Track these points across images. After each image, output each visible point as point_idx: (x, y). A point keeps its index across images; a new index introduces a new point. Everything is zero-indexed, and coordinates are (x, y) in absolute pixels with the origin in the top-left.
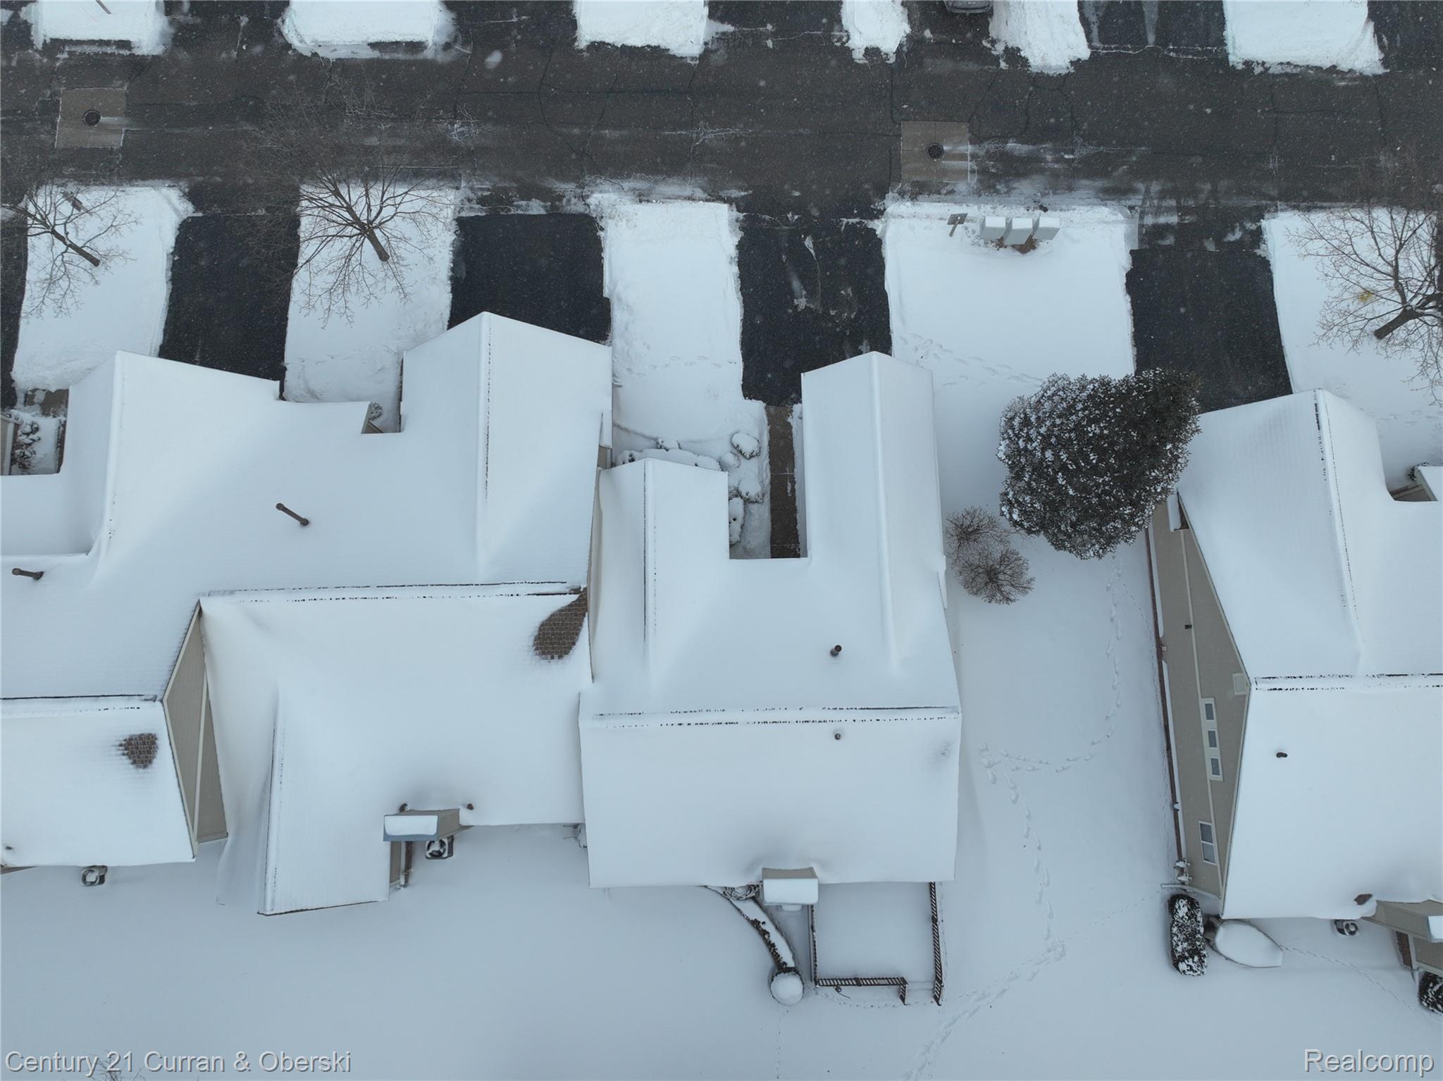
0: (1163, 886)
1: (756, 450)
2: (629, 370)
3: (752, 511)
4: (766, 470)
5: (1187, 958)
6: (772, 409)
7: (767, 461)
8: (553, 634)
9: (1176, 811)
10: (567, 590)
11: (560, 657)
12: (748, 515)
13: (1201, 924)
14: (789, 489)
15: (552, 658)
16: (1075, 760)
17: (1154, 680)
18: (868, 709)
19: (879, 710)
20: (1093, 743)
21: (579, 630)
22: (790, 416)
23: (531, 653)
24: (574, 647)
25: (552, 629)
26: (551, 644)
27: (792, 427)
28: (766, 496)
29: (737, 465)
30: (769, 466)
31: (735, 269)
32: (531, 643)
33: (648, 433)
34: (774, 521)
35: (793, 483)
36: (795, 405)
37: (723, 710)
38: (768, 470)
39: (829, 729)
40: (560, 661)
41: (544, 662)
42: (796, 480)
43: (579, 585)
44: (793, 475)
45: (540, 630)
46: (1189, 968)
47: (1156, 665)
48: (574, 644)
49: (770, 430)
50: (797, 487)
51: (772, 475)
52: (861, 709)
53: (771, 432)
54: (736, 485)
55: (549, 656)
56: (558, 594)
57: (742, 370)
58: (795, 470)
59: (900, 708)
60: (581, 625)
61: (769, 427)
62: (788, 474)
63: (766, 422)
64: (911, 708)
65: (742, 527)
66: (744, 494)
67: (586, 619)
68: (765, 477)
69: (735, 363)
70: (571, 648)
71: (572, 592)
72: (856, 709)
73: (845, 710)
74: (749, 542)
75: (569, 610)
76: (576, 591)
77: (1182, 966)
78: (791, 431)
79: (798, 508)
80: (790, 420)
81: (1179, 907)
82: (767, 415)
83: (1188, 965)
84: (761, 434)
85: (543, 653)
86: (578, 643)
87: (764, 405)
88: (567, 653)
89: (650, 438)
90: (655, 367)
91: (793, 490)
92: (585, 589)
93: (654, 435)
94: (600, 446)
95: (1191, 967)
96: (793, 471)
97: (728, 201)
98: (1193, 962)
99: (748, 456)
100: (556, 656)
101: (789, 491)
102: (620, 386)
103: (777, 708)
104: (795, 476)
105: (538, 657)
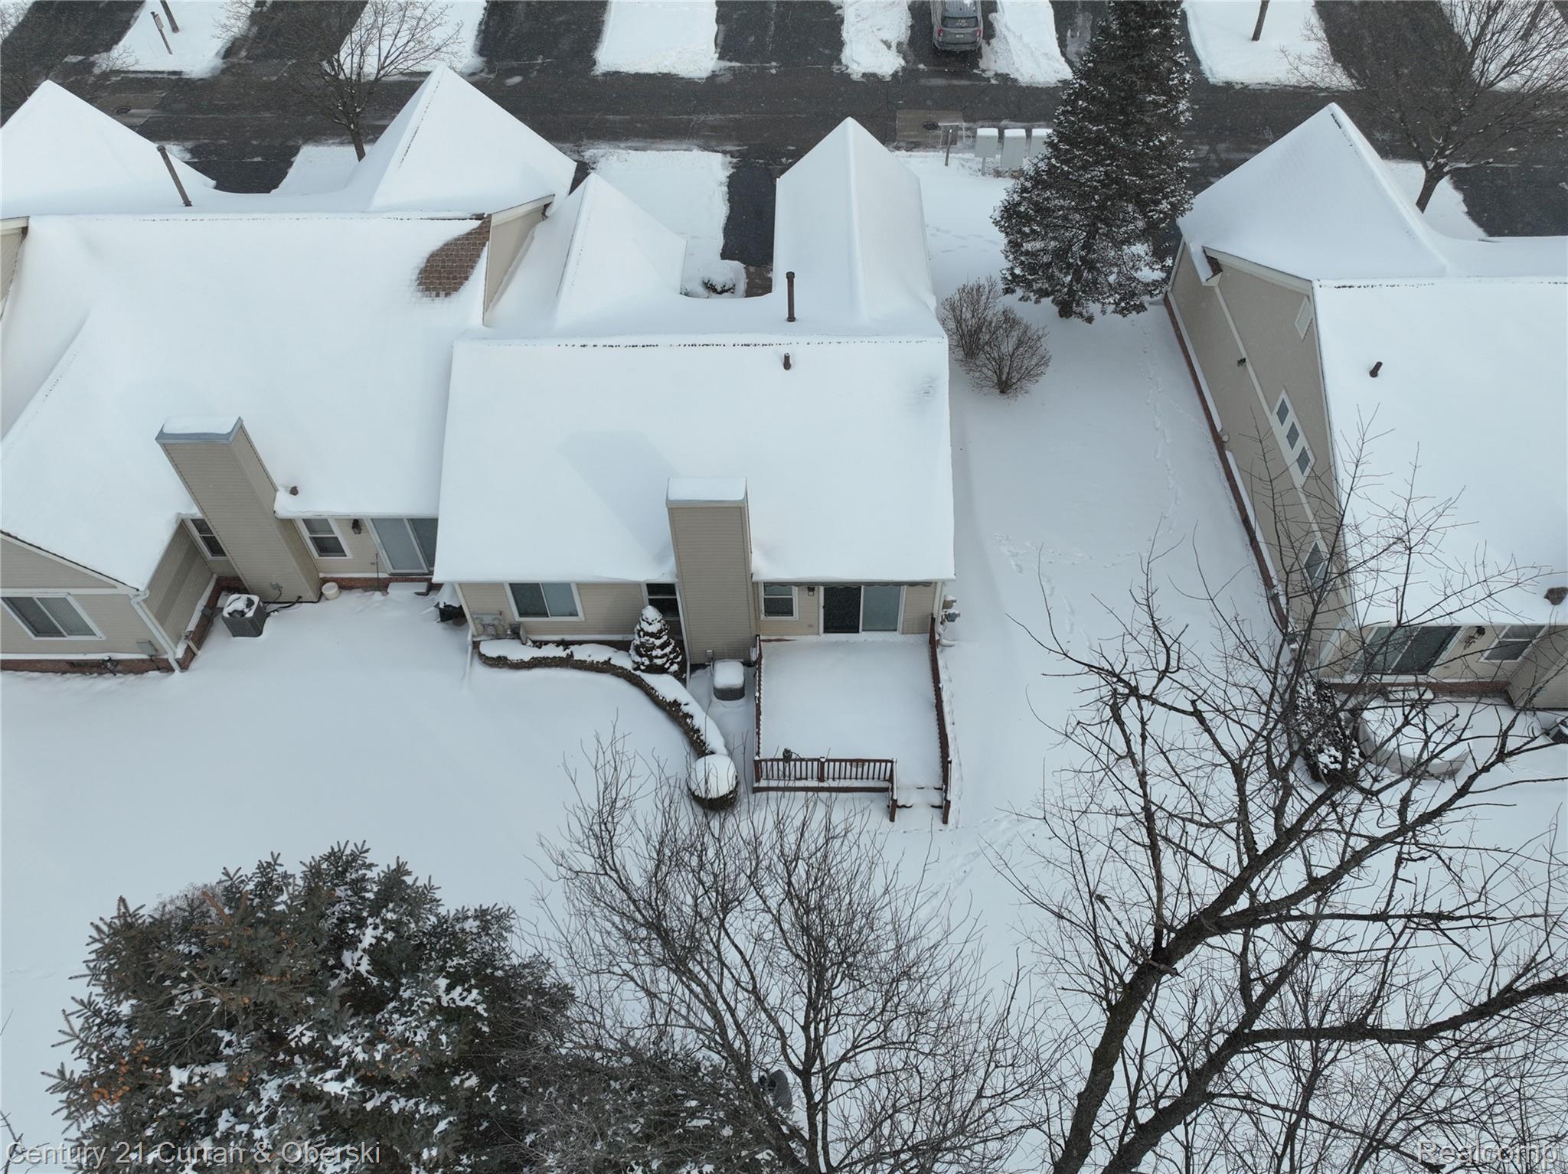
1: (730, 286)
6: (752, 269)
8: (443, 267)
10: (469, 215)
11: (447, 295)
15: (438, 295)
16: (1128, 556)
17: (1220, 479)
19: (842, 336)
21: (475, 262)
23: (412, 289)
24: (467, 283)
25: (443, 261)
26: (439, 278)
31: (726, 189)
32: (414, 277)
39: (776, 354)
40: (447, 299)
41: (425, 299)
43: (483, 209)
45: (428, 261)
47: (1219, 463)
48: (467, 278)
49: (748, 281)
53: (750, 284)
55: (434, 293)
56: (456, 218)
57: (722, 244)
59: (869, 335)
60: (479, 256)
63: (744, 271)
64: (882, 335)
67: (486, 249)
69: (716, 240)
70: (461, 284)
71: (473, 217)
73: (797, 335)
75: (467, 239)
76: (479, 217)
82: (744, 268)
84: (737, 279)
85: (427, 289)
86: (472, 278)
87: (743, 264)
88: (456, 289)
92: (490, 215)
97: (724, 153)
99: (720, 291)
100: (442, 294)
105: (419, 294)
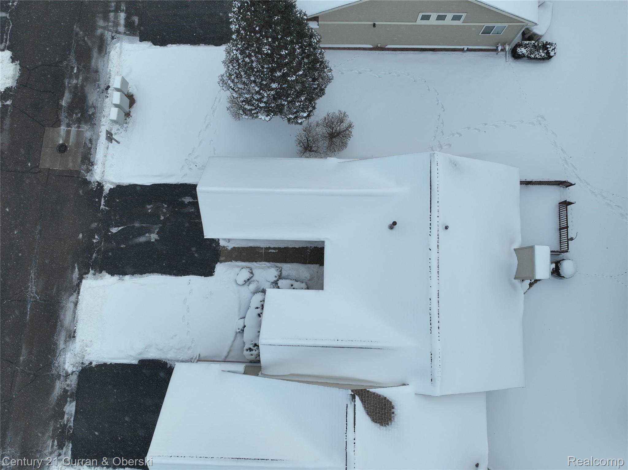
0: (507, 61)
1: (248, 270)
2: (189, 349)
3: (287, 274)
4: (259, 264)
5: (548, 51)
6: (222, 258)
7: (255, 263)
8: (379, 413)
9: (468, 50)
10: (353, 403)
11: (393, 408)
12: (289, 277)
13: (530, 42)
14: (273, 251)
15: (393, 413)
16: (438, 101)
17: (395, 54)
18: (431, 208)
19: (432, 201)
20: (429, 90)
21: (377, 395)
22: (227, 248)
23: (390, 428)
24: (388, 398)
25: (376, 413)
26: (385, 414)
27: (234, 247)
28: (277, 265)
29: (257, 282)
30: (258, 263)
31: (127, 277)
32: (384, 428)
33: (232, 339)
34: (292, 262)
35: (270, 248)
36: (220, 244)
37: (430, 299)
38: (261, 263)
39: (442, 232)
40: (396, 407)
41: (396, 419)
42: (268, 247)
43: (349, 396)
44: (265, 248)
45: (376, 422)
46: (553, 50)
47: (387, 52)
48: (385, 398)
49: (235, 261)
50: (272, 246)
51: (264, 261)
52: (431, 212)
53: (236, 260)
54: (270, 283)
55: (392, 415)
56: (355, 410)
57: (195, 276)
58: (262, 246)
59: (431, 188)
60: (374, 393)
61: (233, 261)
62: (263, 251)
63: (230, 263)
64: (431, 182)
65: (296, 281)
66: (276, 279)
67: (371, 390)
68: (265, 265)
69: (190, 280)
70: (388, 400)
71: (354, 400)
72: (430, 215)
73: (431, 222)
74: (306, 277)
75: (365, 402)
76: (353, 397)
77: (552, 54)
78: (237, 248)
79: (286, 246)
80: (229, 248)
81: (521, 52)
82: (225, 262)
83: (552, 51)
84: (238, 266)
85: (390, 419)
86: (385, 395)
87: (218, 263)
88: (391, 403)
89: (236, 336)
90: (189, 332)
91: (274, 249)
92: (352, 391)
93: (234, 334)
94: (244, 374)
95: (553, 49)
96: (262, 248)
97: (81, 279)
98: (550, 48)
99: (252, 275)
100: (393, 410)
101: (275, 251)
102: (199, 355)
103: (430, 265)
104: (265, 247)
105: (393, 423)
